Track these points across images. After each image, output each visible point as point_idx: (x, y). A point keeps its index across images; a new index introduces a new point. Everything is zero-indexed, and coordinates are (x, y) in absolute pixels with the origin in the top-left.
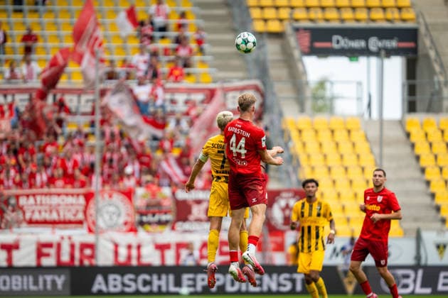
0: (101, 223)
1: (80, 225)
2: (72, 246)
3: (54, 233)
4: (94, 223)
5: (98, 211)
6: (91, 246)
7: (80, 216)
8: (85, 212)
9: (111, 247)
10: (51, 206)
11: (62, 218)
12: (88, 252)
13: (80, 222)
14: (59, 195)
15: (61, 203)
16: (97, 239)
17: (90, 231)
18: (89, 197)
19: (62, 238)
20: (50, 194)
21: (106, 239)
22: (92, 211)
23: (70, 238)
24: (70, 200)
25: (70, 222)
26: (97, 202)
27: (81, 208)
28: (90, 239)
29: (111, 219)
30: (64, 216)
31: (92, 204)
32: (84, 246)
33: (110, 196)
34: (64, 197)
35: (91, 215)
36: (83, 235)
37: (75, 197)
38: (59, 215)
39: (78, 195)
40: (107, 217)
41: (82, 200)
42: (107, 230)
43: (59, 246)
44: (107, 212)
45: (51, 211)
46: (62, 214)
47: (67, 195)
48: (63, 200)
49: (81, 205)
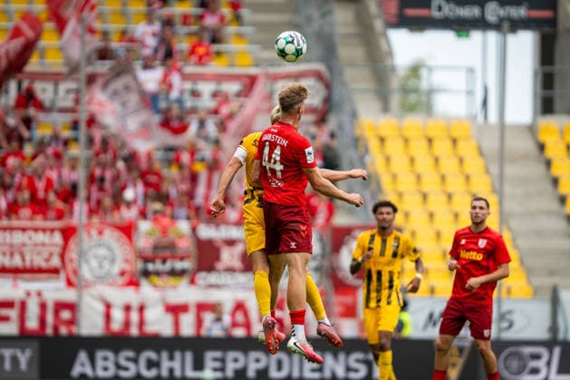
0: (86, 272)
1: (54, 275)
2: (43, 306)
3: (15, 286)
4: (75, 272)
6: (71, 307)
7: (56, 262)
8: (62, 256)
9: (101, 308)
10: (11, 246)
11: (28, 264)
12: (66, 315)
13: (55, 271)
14: (24, 230)
15: (28, 242)
16: (80, 297)
17: (70, 283)
18: (68, 233)
19: (28, 294)
20: (11, 229)
21: (93, 297)
22: (72, 254)
23: (39, 294)
24: (40, 237)
25: (40, 271)
26: (81, 241)
27: (57, 250)
28: (69, 295)
29: (101, 266)
30: (32, 261)
31: (72, 244)
32: (60, 306)
33: (100, 233)
34: (31, 233)
35: (71, 261)
36: (58, 290)
37: (48, 233)
38: (23, 259)
39: (52, 230)
40: (94, 263)
41: (58, 238)
42: (95, 284)
43: (23, 305)
44: (96, 257)
45: (12, 254)
46: (28, 258)
47: (36, 230)
48: (30, 238)
49: (56, 245)
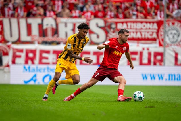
1: (154, 42)
2: (150, 54)
3: (138, 46)
4: (163, 40)
5: (165, 33)
6: (161, 54)
7: (155, 36)
8: (157, 33)
9: (174, 54)
10: (136, 29)
11: (143, 37)
12: (159, 58)
13: (154, 40)
14: (142, 22)
15: (143, 27)
16: (165, 50)
17: (160, 45)
18: (160, 24)
19: (143, 49)
20: (137, 22)
21: (170, 50)
22: (161, 33)
23: (148, 49)
24: (148, 26)
25: (148, 39)
26: (165, 27)
27: (156, 31)
28: (160, 50)
30: (145, 35)
31: (161, 29)
32: (157, 54)
33: (173, 24)
34: (144, 24)
35: (161, 35)
36: (156, 47)
37: (152, 24)
38: (141, 35)
39: (153, 23)
40: (171, 36)
41: (155, 26)
42: (171, 45)
43: (141, 53)
44: (171, 33)
45: (137, 33)
46: (143, 34)
47: (146, 22)
48: (144, 26)
49: (155, 29)
